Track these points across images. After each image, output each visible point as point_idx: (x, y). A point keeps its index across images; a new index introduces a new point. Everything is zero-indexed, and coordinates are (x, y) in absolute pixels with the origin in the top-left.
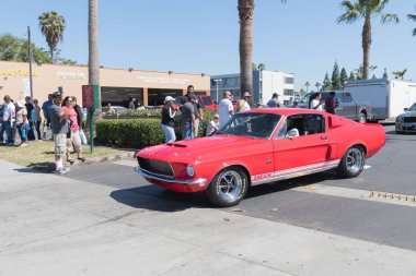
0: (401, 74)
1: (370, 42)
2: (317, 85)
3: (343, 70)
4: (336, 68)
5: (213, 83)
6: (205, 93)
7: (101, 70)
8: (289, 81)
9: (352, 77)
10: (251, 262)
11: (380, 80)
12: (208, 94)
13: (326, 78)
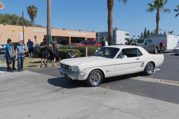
0: (171, 33)
1: (159, 20)
2: (138, 36)
3: (148, 31)
4: (145, 30)
5: (97, 35)
6: (94, 39)
7: (52, 29)
8: (127, 35)
9: (152, 33)
10: (113, 109)
11: (163, 35)
12: (95, 40)
13: (142, 34)
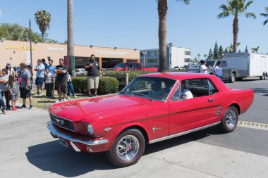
1: (238, 29)
2: (205, 56)
3: (221, 47)
4: (216, 46)
5: (141, 54)
6: (136, 61)
8: (188, 53)
9: (226, 51)
11: (243, 54)
12: (139, 62)
13: (211, 52)
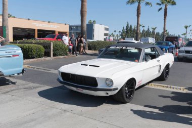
0: (154, 29)
1: (140, 14)
2: (119, 32)
3: (131, 26)
4: (128, 25)
5: (71, 28)
8: (107, 29)
9: (134, 29)
13: (123, 29)
